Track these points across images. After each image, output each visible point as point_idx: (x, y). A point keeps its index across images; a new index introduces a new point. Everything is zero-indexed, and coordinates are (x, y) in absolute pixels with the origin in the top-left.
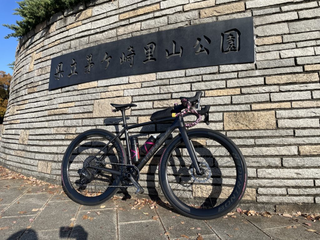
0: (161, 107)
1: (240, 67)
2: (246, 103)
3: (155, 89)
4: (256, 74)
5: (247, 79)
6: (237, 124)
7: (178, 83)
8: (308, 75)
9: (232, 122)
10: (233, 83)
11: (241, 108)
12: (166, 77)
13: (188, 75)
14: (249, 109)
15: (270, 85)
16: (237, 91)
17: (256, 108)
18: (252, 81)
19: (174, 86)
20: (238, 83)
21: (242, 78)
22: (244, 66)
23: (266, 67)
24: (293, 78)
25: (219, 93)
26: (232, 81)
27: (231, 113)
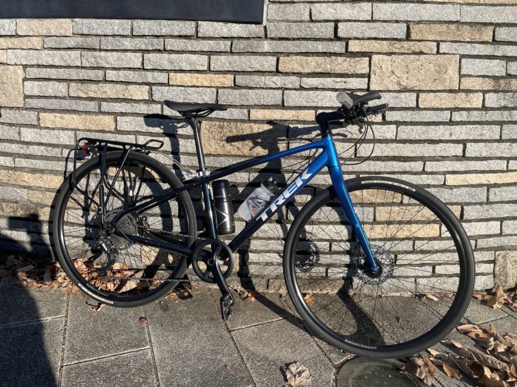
0: (84, 96)
1: (237, 29)
2: (242, 106)
3: (70, 56)
4: (264, 48)
5: (248, 57)
6: (222, 144)
7: (117, 48)
8: (353, 60)
9: (213, 140)
10: (221, 62)
11: (232, 114)
12: (94, 32)
13: (137, 34)
14: (246, 118)
15: (287, 74)
16: (228, 80)
17: (256, 117)
18: (256, 63)
19: (109, 54)
20: (230, 64)
21: (239, 54)
22: (244, 28)
23: (284, 35)
24: (326, 64)
25: (195, 80)
26: (220, 57)
27: (213, 123)
